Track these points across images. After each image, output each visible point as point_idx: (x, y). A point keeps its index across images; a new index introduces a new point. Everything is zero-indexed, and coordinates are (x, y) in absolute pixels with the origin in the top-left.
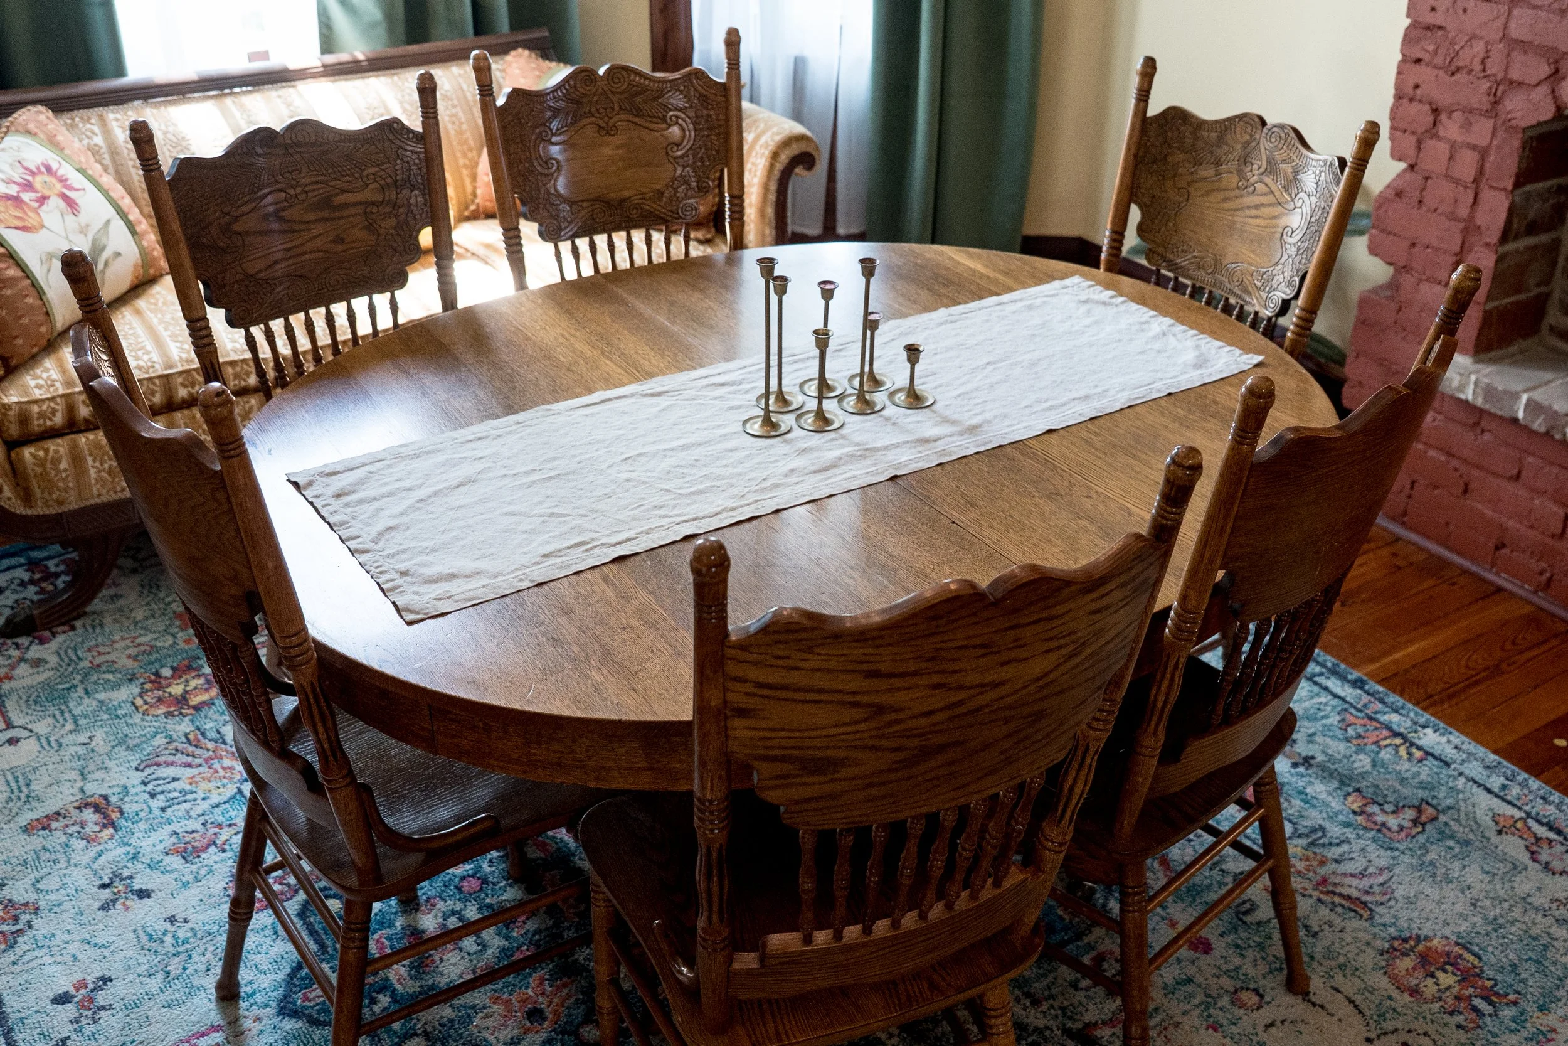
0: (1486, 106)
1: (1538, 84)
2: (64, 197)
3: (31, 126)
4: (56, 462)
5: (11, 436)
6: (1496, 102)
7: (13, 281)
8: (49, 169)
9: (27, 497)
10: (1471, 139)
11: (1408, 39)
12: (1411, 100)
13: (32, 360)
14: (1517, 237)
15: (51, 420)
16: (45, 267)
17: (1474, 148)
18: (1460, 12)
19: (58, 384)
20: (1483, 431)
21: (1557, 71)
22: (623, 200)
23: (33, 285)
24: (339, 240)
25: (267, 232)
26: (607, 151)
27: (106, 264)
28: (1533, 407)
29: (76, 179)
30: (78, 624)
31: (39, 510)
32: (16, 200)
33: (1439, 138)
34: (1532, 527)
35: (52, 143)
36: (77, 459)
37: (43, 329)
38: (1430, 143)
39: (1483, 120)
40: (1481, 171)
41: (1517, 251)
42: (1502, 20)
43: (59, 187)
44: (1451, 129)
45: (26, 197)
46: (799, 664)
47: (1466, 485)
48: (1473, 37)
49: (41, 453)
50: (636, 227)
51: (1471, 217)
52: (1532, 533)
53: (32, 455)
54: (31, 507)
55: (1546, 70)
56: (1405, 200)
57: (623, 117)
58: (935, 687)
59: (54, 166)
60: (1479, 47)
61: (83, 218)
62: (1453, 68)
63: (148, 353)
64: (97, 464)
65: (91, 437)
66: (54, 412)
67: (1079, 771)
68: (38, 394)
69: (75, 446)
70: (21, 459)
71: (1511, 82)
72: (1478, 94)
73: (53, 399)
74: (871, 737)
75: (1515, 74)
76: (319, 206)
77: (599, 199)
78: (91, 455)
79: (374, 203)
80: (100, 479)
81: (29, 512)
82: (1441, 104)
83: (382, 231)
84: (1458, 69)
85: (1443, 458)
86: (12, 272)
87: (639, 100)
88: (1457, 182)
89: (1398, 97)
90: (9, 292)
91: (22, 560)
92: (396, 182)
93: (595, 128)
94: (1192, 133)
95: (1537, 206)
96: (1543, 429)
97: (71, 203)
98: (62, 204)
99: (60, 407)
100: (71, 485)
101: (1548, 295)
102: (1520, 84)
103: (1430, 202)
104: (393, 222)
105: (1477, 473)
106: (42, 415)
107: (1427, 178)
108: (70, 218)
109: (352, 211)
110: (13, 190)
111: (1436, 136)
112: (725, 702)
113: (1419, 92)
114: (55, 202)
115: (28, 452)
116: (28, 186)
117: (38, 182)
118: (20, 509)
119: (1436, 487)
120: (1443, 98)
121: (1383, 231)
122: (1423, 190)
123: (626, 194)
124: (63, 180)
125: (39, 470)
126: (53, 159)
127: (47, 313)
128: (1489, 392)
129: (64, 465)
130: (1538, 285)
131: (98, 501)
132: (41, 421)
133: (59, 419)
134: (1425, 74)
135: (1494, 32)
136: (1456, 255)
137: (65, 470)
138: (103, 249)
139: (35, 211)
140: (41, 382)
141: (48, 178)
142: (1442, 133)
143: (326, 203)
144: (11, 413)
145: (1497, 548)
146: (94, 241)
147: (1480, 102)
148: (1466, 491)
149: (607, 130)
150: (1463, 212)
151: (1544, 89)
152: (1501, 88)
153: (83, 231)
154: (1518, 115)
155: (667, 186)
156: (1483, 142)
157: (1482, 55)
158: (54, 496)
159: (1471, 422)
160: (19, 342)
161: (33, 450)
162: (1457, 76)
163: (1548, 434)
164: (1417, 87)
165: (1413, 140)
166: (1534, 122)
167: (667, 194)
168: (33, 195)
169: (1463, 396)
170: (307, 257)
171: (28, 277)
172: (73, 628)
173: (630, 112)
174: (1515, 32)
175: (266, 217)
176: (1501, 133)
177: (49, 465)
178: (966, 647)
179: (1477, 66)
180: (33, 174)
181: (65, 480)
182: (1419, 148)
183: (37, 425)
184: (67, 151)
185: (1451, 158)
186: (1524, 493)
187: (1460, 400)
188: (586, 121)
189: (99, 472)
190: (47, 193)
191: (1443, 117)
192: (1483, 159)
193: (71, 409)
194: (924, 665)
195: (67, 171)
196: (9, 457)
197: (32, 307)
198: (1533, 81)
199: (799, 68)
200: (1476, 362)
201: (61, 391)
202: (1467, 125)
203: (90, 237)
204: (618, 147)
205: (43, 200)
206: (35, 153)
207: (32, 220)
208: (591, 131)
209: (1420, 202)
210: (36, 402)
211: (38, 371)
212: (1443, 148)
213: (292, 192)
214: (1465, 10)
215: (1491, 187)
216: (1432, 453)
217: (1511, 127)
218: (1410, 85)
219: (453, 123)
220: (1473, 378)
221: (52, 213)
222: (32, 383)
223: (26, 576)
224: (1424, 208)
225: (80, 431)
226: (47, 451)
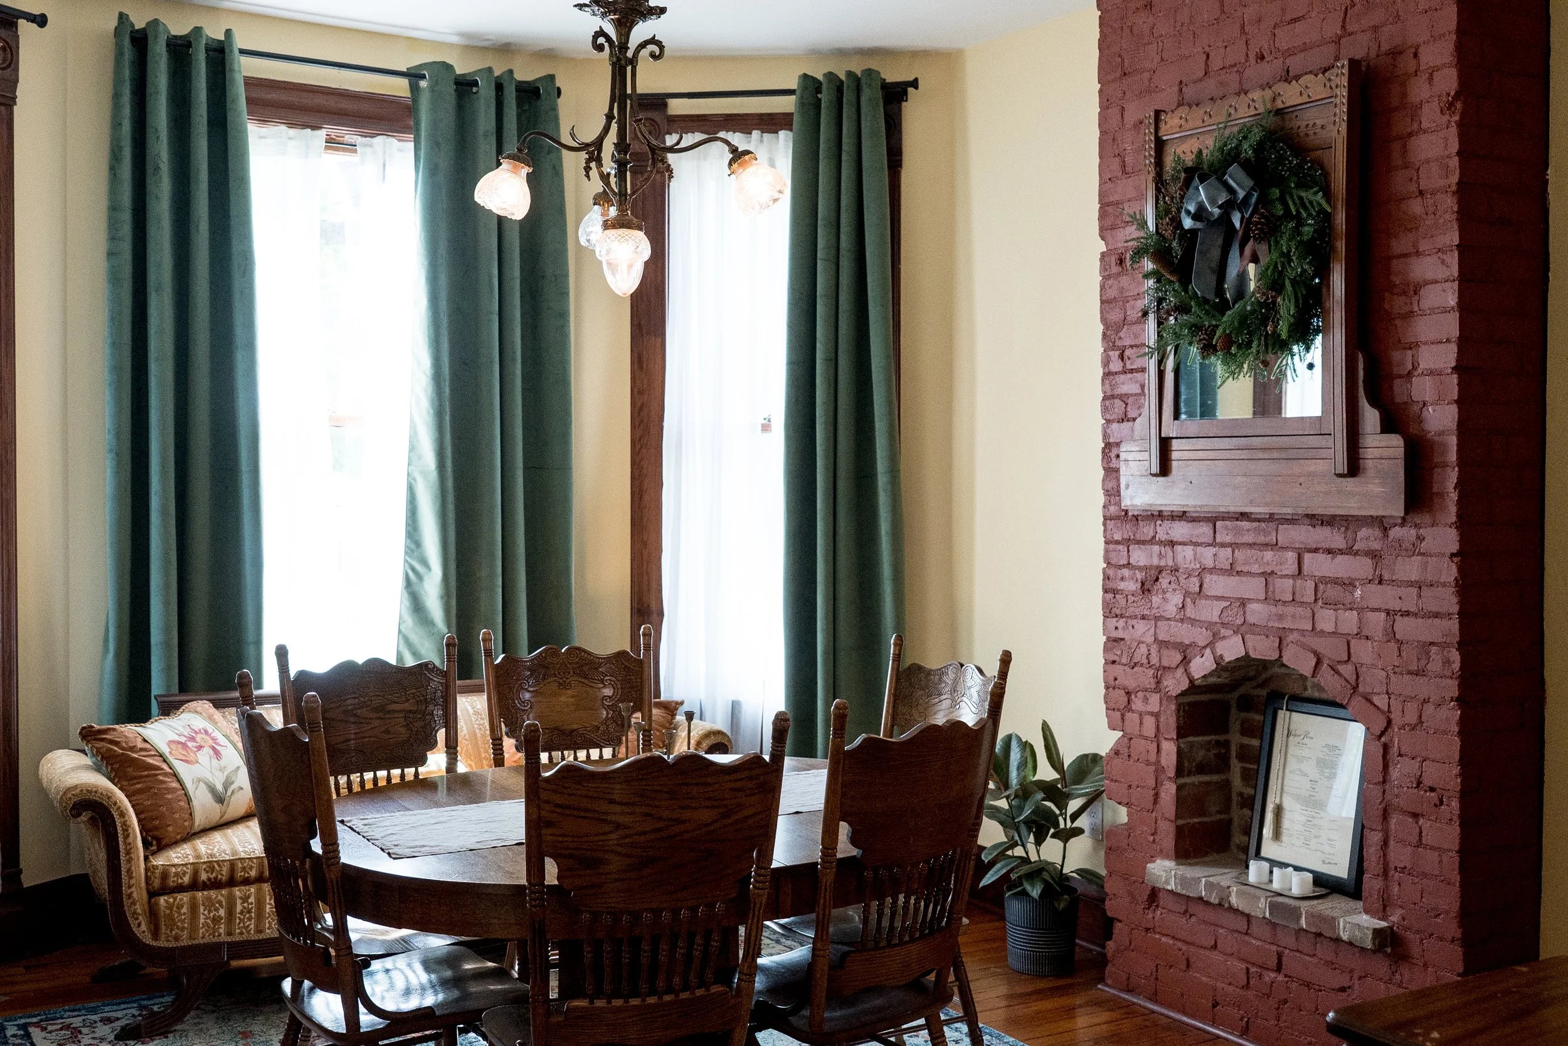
0: (1153, 686)
1: (1177, 667)
2: (214, 749)
3: (199, 709)
4: (180, 907)
5: (153, 887)
6: (1158, 683)
7: (174, 790)
8: (206, 732)
9: (156, 934)
10: (1149, 708)
11: (1107, 649)
12: (1114, 688)
13: (175, 843)
14: (1189, 774)
15: (182, 879)
16: (195, 786)
17: (1152, 714)
18: (1130, 628)
19: (190, 857)
20: (1191, 916)
21: (1185, 658)
22: (573, 731)
23: (186, 794)
24: (387, 732)
25: (347, 722)
26: (563, 699)
27: (233, 792)
28: (1210, 886)
29: (222, 740)
30: (171, 1036)
31: (162, 943)
32: (184, 746)
33: (1133, 712)
34: (1230, 984)
35: (210, 718)
36: (194, 908)
37: (187, 824)
38: (1128, 715)
39: (1154, 695)
40: (1158, 728)
41: (1193, 784)
42: (1152, 630)
43: (211, 742)
44: (1138, 704)
45: (190, 744)
46: (575, 792)
47: (1188, 960)
48: (1140, 642)
49: (171, 900)
50: (579, 748)
51: (1158, 762)
52: (1231, 988)
53: (166, 901)
54: (156, 940)
55: (1179, 657)
56: (1120, 756)
57: (575, 678)
58: (646, 815)
59: (210, 731)
60: (1143, 649)
61: (223, 763)
62: (1132, 664)
63: (251, 844)
64: (206, 912)
65: (205, 893)
66: (185, 873)
67: (752, 920)
68: (176, 861)
69: (194, 898)
70: (157, 904)
71: (1165, 668)
72: (1146, 678)
73: (186, 864)
74: (614, 845)
75: (1165, 663)
76: (376, 709)
77: (557, 728)
78: (203, 905)
79: (410, 712)
80: (206, 924)
81: (154, 943)
82: (1130, 689)
83: (415, 729)
84: (1136, 664)
85: (1171, 942)
86: (175, 785)
87: (585, 668)
88: (1146, 738)
89: (1107, 688)
90: (170, 796)
91: (135, 1005)
92: (426, 699)
93: (556, 684)
94: (926, 678)
95: (1202, 753)
96: (1217, 902)
97: (217, 753)
98: (212, 752)
99: (189, 870)
100: (186, 925)
101: (1230, 821)
102: (1169, 668)
103: (1135, 756)
104: (421, 724)
105: (1192, 949)
106: (177, 874)
107: (1131, 739)
108: (215, 761)
109: (397, 715)
110: (183, 739)
111: (1130, 710)
112: (539, 816)
113: (1117, 682)
114: (207, 750)
115: (162, 900)
116: (193, 739)
117: (199, 738)
118: (148, 939)
119: (1171, 967)
120: (1131, 684)
121: (1112, 780)
122: (1129, 747)
123: (575, 726)
124: (214, 739)
125: (168, 912)
126: (210, 729)
127: (191, 814)
128: (1183, 881)
129: (184, 910)
130: (1219, 812)
131: (202, 942)
132: (175, 879)
133: (186, 879)
134: (1118, 670)
135: (1150, 639)
136: (1154, 789)
137: (184, 914)
138: (233, 783)
139: (195, 753)
140: (179, 855)
141: (204, 736)
142: (1134, 707)
143: (381, 709)
144: (157, 871)
145: (1214, 1006)
146: (227, 777)
147: (1150, 683)
148: (1188, 966)
149: (564, 686)
150: (1153, 757)
151: (1181, 670)
152: (1159, 673)
153: (222, 770)
154: (1171, 688)
155: (602, 723)
156: (1156, 710)
157: (1146, 652)
158: (174, 933)
159: (1182, 911)
160: (170, 829)
161: (166, 898)
162: (1136, 669)
163: (1220, 905)
164: (1116, 679)
165: (1118, 714)
166: (1179, 692)
167: (601, 729)
168: (194, 744)
169: (1169, 888)
170: (367, 739)
171: (183, 789)
172: (167, 1037)
173: (580, 675)
174: (1162, 636)
175: (345, 712)
176: (1164, 701)
177: (175, 909)
178: (660, 791)
179: (1145, 661)
180: (196, 733)
181: (183, 921)
182: (1123, 720)
183: (172, 882)
184: (219, 725)
185: (1141, 723)
186: (1221, 958)
187: (1167, 890)
188: (552, 679)
189: (207, 918)
190: (203, 744)
191: (1133, 696)
192: (1158, 721)
193: (196, 873)
194: (638, 799)
195: (217, 734)
196: (149, 901)
197: (182, 808)
198: (1174, 665)
199: (735, 709)
200: (1178, 864)
201: (191, 861)
202: (1146, 700)
203: (226, 774)
204: (573, 697)
205: (200, 748)
206: (199, 723)
207: (192, 757)
208: (554, 686)
209: (1129, 756)
210: (174, 866)
211: (179, 850)
212: (1136, 716)
213: (362, 699)
214: (1133, 627)
215: (1166, 739)
216: (1164, 939)
217: (1168, 697)
218: (1111, 679)
219: (480, 729)
220: (1173, 873)
221: (204, 756)
222: (174, 855)
223: (137, 1013)
224: (1132, 760)
225: (198, 890)
226: (175, 899)
